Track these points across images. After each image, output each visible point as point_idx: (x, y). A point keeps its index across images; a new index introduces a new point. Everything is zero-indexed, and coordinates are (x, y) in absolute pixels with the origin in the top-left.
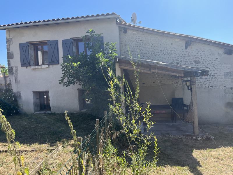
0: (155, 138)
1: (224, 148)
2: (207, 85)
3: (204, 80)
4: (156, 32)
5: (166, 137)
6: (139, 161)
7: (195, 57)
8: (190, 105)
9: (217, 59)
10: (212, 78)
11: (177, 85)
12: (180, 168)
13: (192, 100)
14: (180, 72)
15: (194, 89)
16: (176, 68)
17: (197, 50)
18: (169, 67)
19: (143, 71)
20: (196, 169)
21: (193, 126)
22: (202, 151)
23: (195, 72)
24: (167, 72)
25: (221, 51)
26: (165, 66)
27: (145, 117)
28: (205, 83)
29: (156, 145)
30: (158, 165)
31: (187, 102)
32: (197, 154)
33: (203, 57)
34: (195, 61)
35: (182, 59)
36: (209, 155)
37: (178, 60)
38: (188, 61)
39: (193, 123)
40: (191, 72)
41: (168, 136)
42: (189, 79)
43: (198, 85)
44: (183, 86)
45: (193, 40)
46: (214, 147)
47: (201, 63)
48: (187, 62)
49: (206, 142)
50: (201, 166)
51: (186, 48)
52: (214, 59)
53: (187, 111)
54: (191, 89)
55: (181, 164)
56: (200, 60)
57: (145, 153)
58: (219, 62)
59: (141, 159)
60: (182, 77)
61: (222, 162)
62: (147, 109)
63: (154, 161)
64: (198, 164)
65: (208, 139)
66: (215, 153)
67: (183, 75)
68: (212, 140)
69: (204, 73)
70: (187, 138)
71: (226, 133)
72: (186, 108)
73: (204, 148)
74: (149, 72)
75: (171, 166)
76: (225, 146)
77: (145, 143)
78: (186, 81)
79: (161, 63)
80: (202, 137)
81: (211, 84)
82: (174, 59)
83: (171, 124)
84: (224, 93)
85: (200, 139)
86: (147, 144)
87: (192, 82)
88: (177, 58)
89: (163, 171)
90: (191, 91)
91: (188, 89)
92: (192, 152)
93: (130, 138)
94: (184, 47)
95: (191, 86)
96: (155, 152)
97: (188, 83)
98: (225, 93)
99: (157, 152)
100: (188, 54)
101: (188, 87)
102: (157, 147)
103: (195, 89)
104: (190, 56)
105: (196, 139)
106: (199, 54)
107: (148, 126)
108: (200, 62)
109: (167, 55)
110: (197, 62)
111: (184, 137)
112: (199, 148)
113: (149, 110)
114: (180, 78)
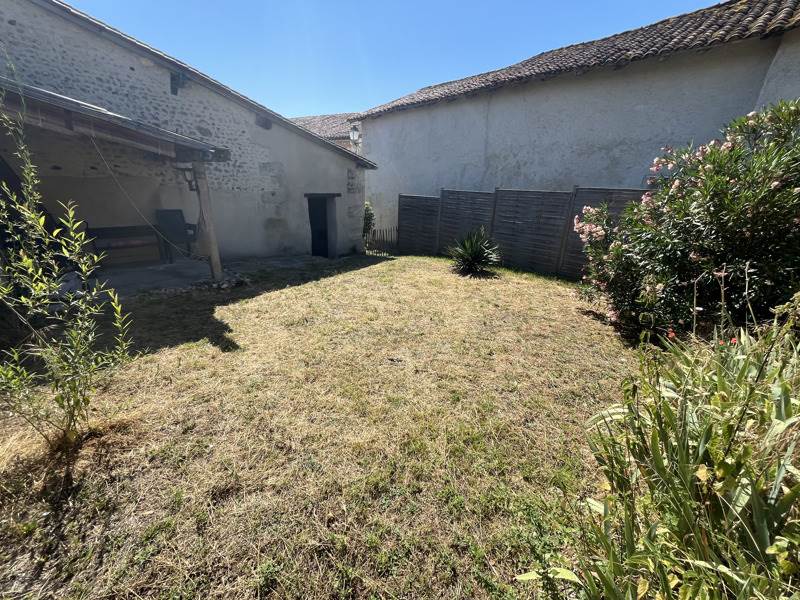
0: (111, 294)
1: (267, 294)
2: (230, 185)
3: (223, 173)
4: (68, 11)
5: (151, 295)
6: (74, 358)
7: (198, 119)
8: (199, 224)
9: (244, 132)
10: (238, 171)
11: (163, 180)
12: (191, 344)
13: (201, 212)
14: (165, 144)
15: (203, 190)
16: (154, 133)
17: (201, 102)
18: (133, 128)
19: (40, 125)
20: (223, 338)
21: (211, 264)
22: (231, 306)
23: (200, 150)
24: (127, 141)
25: (251, 119)
26: (120, 123)
27: (64, 243)
28: (226, 180)
29: (119, 309)
30: (133, 354)
31: (191, 218)
32: (221, 313)
33: (216, 122)
34: (200, 129)
35: (168, 118)
36: (244, 310)
37: (157, 118)
38: (184, 126)
39: (209, 259)
40: (192, 150)
41: (157, 291)
42: (189, 165)
43: (213, 183)
44: (179, 183)
45: (188, 76)
46: (252, 295)
47: (214, 134)
48: (181, 126)
49: (237, 289)
50: (231, 331)
51: (174, 92)
52: (239, 133)
53: (194, 238)
54: (197, 189)
55: (193, 337)
56: (210, 127)
57: (90, 338)
58: (248, 139)
59: (77, 352)
60: (171, 159)
61: (267, 315)
62: (68, 222)
63: (122, 347)
64: (226, 328)
65: (240, 284)
66: (252, 304)
67: (173, 155)
68: (246, 284)
69: (222, 155)
70: (201, 290)
71: (268, 270)
72: (191, 232)
73: (234, 300)
74: (68, 132)
75: (171, 346)
76: (268, 290)
77: (82, 313)
78: (184, 170)
79: (104, 110)
80: (229, 281)
81: (238, 184)
82: (146, 113)
83: (161, 268)
84: (261, 203)
85: (225, 286)
86: (89, 312)
87: (196, 174)
88: (153, 112)
89: (151, 361)
90: (199, 193)
91: (192, 190)
92: (213, 311)
93: (23, 309)
94: (168, 88)
95: (196, 182)
96: (118, 325)
97: (189, 175)
98: (263, 201)
99: (124, 324)
100: (182, 108)
101: (190, 182)
102: (123, 315)
103: (206, 189)
104: (185, 114)
105: (219, 288)
106: (207, 113)
107: (84, 268)
108: (211, 134)
109: (121, 97)
110: (205, 132)
111: (194, 288)
112: (225, 303)
113: (75, 223)
114: (168, 163)
